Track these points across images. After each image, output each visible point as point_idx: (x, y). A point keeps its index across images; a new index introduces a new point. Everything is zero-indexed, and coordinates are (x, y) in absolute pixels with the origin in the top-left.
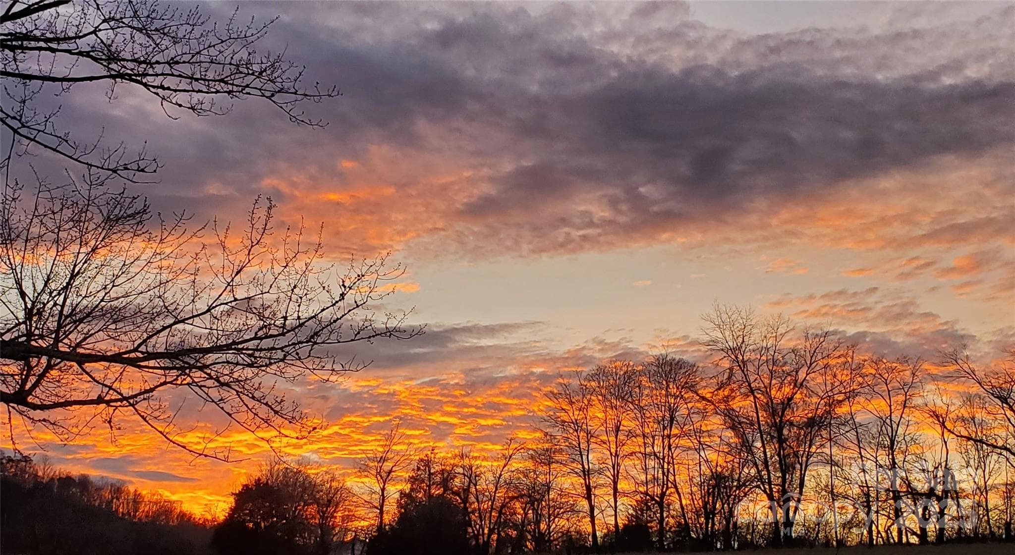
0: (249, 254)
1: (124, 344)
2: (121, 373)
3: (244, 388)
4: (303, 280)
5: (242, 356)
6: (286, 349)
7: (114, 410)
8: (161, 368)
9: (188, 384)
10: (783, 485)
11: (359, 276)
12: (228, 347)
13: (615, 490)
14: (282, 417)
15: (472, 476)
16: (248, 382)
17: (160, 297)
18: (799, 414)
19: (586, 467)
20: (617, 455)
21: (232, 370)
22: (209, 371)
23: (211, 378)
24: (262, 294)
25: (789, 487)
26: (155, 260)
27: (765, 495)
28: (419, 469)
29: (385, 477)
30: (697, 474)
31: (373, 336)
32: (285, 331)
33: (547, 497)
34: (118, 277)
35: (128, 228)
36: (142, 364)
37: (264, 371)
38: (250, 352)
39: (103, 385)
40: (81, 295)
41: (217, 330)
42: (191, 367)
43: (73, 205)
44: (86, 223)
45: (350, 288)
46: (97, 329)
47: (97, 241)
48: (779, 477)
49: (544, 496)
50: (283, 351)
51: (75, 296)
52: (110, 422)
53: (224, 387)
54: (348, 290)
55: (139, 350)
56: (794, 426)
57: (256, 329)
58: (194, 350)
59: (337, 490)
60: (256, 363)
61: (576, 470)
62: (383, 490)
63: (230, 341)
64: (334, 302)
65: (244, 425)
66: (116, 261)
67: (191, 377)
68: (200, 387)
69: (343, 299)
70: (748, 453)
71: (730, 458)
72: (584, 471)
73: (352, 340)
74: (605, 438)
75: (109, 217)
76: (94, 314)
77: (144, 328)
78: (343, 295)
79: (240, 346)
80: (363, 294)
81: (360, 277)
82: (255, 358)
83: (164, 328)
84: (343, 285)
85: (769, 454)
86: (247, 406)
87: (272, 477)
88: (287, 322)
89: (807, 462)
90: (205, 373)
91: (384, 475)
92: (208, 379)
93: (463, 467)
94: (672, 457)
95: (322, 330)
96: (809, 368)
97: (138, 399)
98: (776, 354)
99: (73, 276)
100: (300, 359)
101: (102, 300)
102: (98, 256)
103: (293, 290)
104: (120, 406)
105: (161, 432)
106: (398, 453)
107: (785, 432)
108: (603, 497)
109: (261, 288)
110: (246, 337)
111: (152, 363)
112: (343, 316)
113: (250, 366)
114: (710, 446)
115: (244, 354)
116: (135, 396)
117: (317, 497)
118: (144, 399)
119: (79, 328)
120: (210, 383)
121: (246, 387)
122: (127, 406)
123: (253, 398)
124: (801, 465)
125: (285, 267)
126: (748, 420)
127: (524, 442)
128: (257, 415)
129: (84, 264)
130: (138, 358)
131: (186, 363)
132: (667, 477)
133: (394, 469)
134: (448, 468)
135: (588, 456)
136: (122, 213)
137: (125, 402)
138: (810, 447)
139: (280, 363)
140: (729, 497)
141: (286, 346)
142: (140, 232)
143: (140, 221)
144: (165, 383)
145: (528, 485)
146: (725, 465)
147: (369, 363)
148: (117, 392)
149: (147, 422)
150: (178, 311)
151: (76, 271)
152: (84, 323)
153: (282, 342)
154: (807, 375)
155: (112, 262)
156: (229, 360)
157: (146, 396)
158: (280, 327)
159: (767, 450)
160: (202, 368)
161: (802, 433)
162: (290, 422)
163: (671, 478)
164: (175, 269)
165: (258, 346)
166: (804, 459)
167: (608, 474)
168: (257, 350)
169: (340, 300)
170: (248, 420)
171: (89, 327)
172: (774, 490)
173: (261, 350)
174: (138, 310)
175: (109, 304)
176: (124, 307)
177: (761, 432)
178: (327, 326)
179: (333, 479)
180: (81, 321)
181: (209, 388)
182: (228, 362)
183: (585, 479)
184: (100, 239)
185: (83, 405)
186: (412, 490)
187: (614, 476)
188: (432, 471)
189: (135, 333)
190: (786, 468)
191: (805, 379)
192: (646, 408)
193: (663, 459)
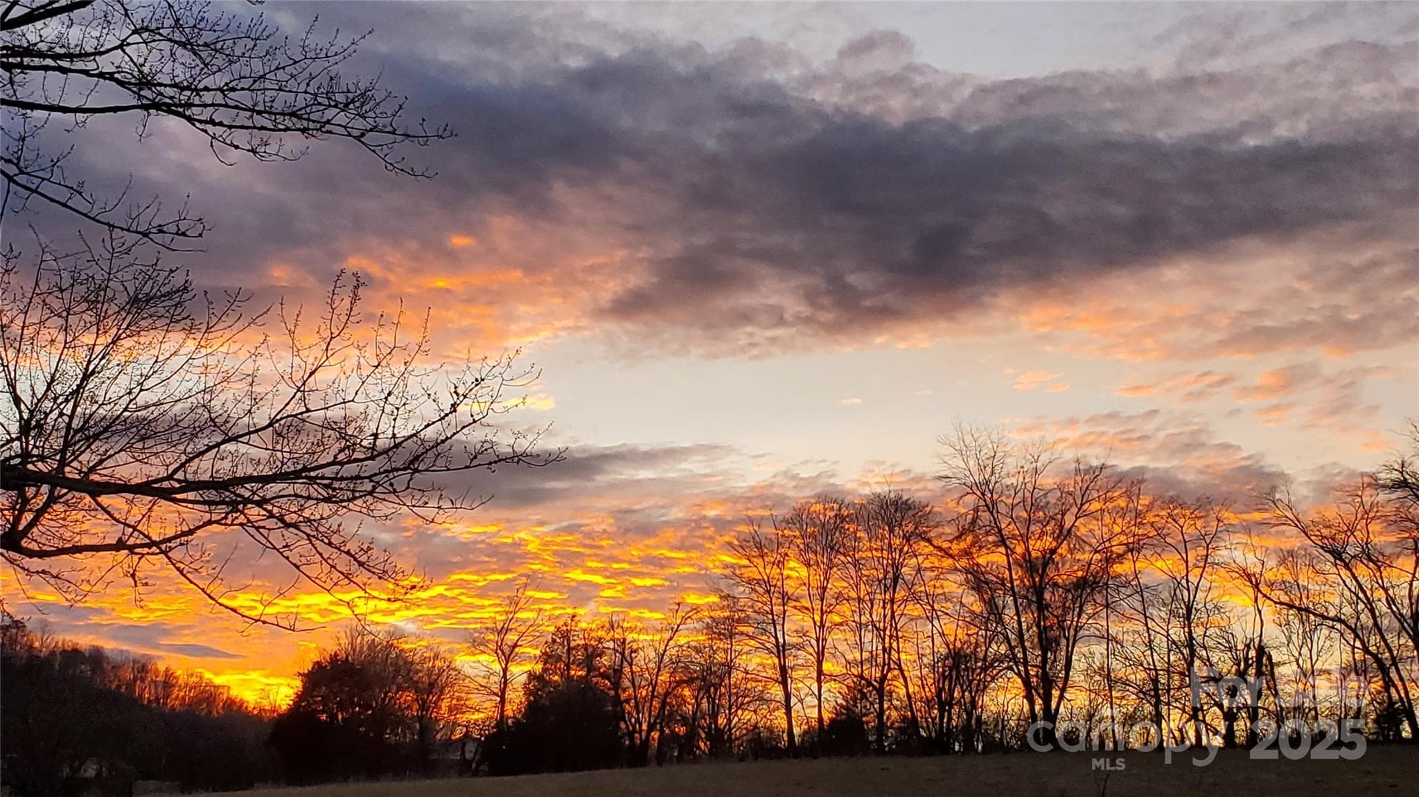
0: (327, 349)
2: (150, 509)
3: (317, 530)
4: (401, 385)
5: (315, 486)
6: (376, 479)
7: (140, 559)
8: (204, 503)
9: (241, 524)
10: (1043, 667)
11: (477, 380)
12: (297, 475)
13: (820, 672)
14: (369, 571)
15: (625, 651)
16: (324, 521)
17: (204, 406)
18: (1066, 573)
19: (781, 640)
20: (822, 626)
21: (302, 506)
22: (270, 508)
23: (271, 515)
24: (344, 403)
25: (1050, 669)
26: (199, 355)
27: (1019, 680)
28: (554, 641)
29: (507, 655)
30: (928, 651)
31: (495, 462)
32: (375, 453)
33: (727, 681)
34: (147, 377)
35: (162, 311)
36: (179, 496)
37: (345, 507)
38: (327, 482)
39: (125, 524)
40: (96, 402)
41: (281, 451)
42: (246, 501)
43: (87, 279)
44: (106, 305)
45: (465, 397)
46: (117, 448)
47: (119, 329)
48: (1037, 656)
49: (723, 681)
50: (371, 481)
51: (88, 403)
52: (133, 576)
53: (291, 529)
54: (461, 398)
55: (175, 477)
56: (1059, 587)
57: (334, 450)
58: (251, 479)
59: (441, 672)
60: (335, 496)
61: (767, 645)
62: (505, 670)
63: (300, 467)
64: (442, 415)
65: (317, 581)
66: (146, 356)
67: (245, 515)
68: (257, 528)
69: (455, 411)
70: (997, 623)
71: (973, 630)
72: (777, 646)
73: (467, 467)
74: (808, 605)
75: (137, 297)
76: (114, 429)
77: (182, 448)
78: (454, 406)
79: (313, 474)
80: (482, 405)
81: (478, 382)
82: (334, 490)
83: (210, 448)
84: (455, 392)
85: (1024, 626)
86: (321, 555)
87: (354, 651)
88: (379, 442)
89: (1075, 636)
90: (265, 509)
91: (507, 651)
92: (268, 518)
93: (613, 640)
94: (896, 628)
95: (426, 452)
96: (1079, 510)
97: (172, 544)
98: (1036, 491)
99: (86, 377)
100: (395, 491)
101: (125, 410)
102: (122, 349)
103: (386, 398)
104: (148, 554)
105: (203, 590)
107: (1047, 596)
108: (803, 683)
109: (343, 394)
110: (322, 461)
111: (191, 495)
112: (455, 434)
113: (327, 500)
114: (947, 614)
115: (318, 484)
116: (169, 540)
117: (415, 679)
118: (181, 544)
119: (93, 447)
120: (271, 523)
121: (321, 529)
122: (157, 554)
123: (330, 544)
124: (1068, 639)
125: (377, 367)
126: (998, 578)
127: (696, 609)
128: (335, 568)
129: (101, 360)
130: (174, 488)
131: (239, 495)
132: (889, 654)
133: (519, 643)
134: (593, 642)
135: (783, 625)
136: (154, 291)
137: (154, 548)
138: (1079, 616)
139: (368, 497)
140: (971, 682)
141: (376, 475)
142: (179, 318)
143: (179, 303)
144: (210, 522)
145: (702, 665)
146: (966, 638)
147: (488, 498)
148: (143, 534)
149: (184, 576)
150: (229, 425)
151: (91, 368)
152: (100, 440)
154: (1077, 519)
155: (140, 358)
156: (298, 492)
157: (183, 539)
158: (369, 448)
159: (1023, 620)
160: (261, 503)
161: (1070, 597)
162: (380, 578)
163: (894, 656)
165: (337, 473)
166: (1072, 632)
167: (811, 650)
168: (336, 479)
169: (451, 412)
170: (322, 575)
171: (107, 446)
172: (1032, 673)
173: (342, 479)
174: (174, 423)
175: (135, 414)
176: (155, 420)
177: (1014, 595)
178: (433, 447)
179: (436, 656)
180: (96, 437)
181: (269, 530)
182: (296, 495)
183: (779, 657)
184: (124, 326)
185: (98, 551)
186: (545, 670)
187: (818, 653)
188: (573, 644)
189: (169, 454)
190: (1047, 644)
191: (1073, 525)
192: (863, 562)
193: (884, 630)
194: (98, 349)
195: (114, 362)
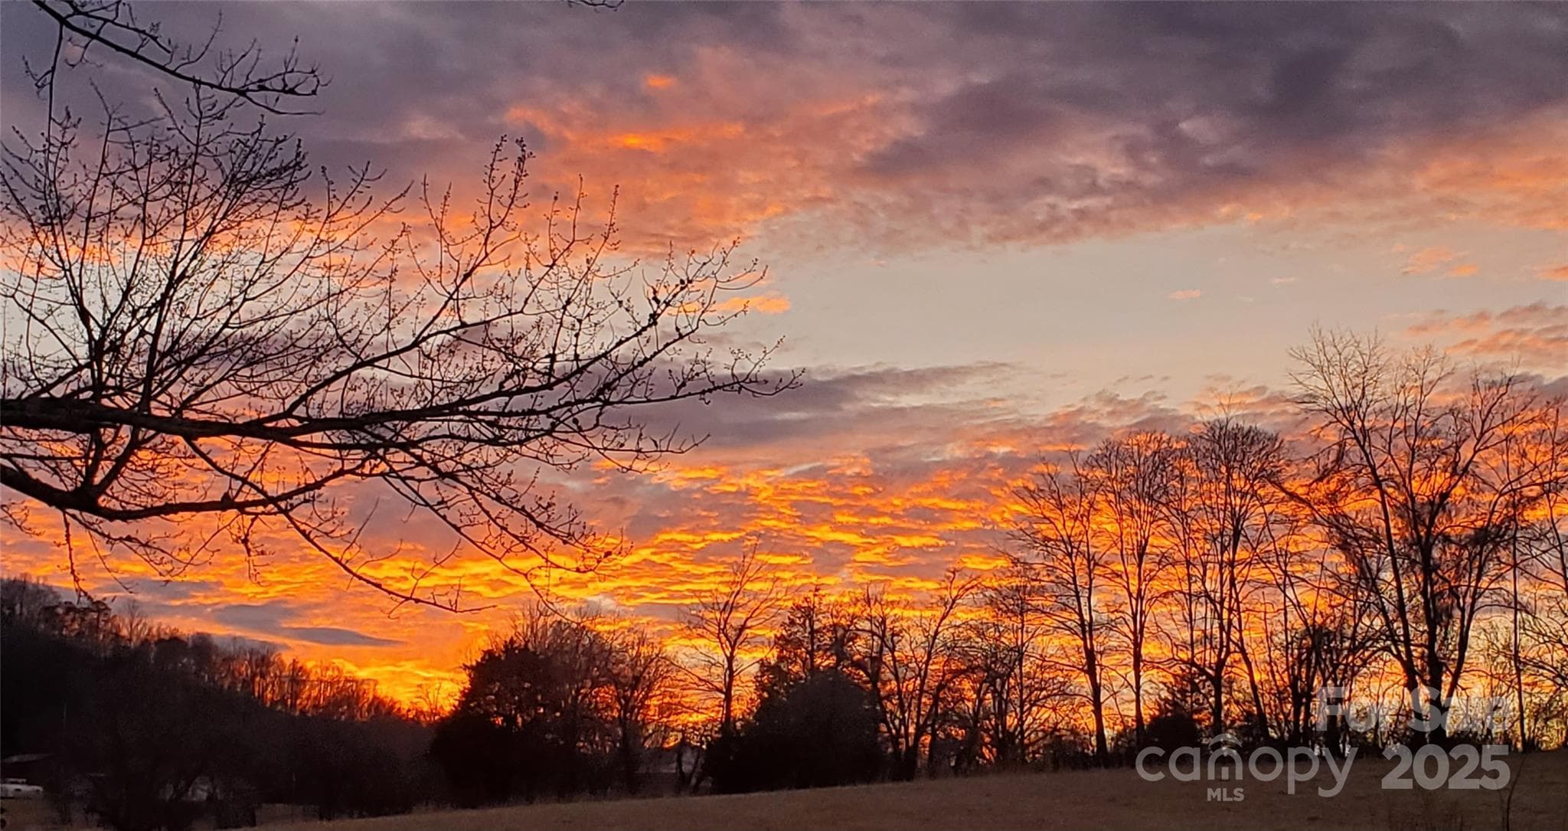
0: (485, 244)
1: (268, 404)
2: (263, 455)
3: (481, 481)
4: (584, 290)
5: (477, 425)
6: (556, 413)
7: (253, 520)
8: (333, 446)
9: (382, 474)
10: (1431, 647)
11: (682, 282)
12: (452, 409)
13: (1137, 657)
14: (552, 534)
15: (886, 635)
16: (489, 470)
17: (329, 319)
18: (1460, 522)
19: (1087, 617)
20: (1140, 597)
21: (460, 449)
22: (418, 452)
23: (421, 462)
24: (510, 314)
25: (1440, 649)
26: (319, 253)
27: (1398, 664)
28: (792, 623)
29: (734, 639)
30: (1280, 628)
31: (710, 391)
32: (553, 380)
33: (1017, 671)
34: (252, 283)
35: (269, 195)
36: (300, 438)
37: (516, 452)
38: (492, 418)
39: (232, 476)
40: (188, 316)
41: (431, 379)
42: (388, 444)
43: (169, 154)
44: (194, 188)
45: (668, 304)
46: (217, 376)
47: (214, 219)
48: (1423, 632)
49: (1012, 670)
50: (549, 416)
51: (177, 317)
52: (245, 541)
53: (447, 480)
54: (663, 306)
55: (294, 413)
56: (1452, 542)
57: (500, 377)
58: (392, 415)
59: (649, 660)
60: (502, 437)
61: (1069, 623)
62: (730, 659)
63: (455, 399)
64: (639, 328)
65: (484, 546)
66: (250, 254)
67: (387, 463)
68: (404, 479)
69: (655, 323)
70: (1370, 591)
71: (1339, 599)
72: (1082, 625)
73: (673, 398)
74: (1120, 568)
75: (234, 176)
76: (212, 351)
77: (301, 375)
78: (654, 317)
79: (473, 408)
80: (691, 315)
81: (684, 284)
82: (501, 428)
83: (338, 376)
84: (655, 299)
85: (1406, 593)
86: (487, 513)
87: (535, 636)
88: (556, 365)
89: (1472, 605)
90: (413, 455)
91: (732, 634)
92: (417, 465)
93: (870, 619)
94: (1237, 600)
95: (619, 379)
96: (1479, 440)
97: (295, 500)
98: (1422, 417)
99: (173, 283)
100: (580, 430)
101: (226, 325)
102: (217, 246)
103: (564, 308)
104: (263, 513)
105: (336, 559)
106: (756, 595)
107: (1436, 554)
108: (1116, 669)
109: (508, 303)
110: (485, 391)
111: (318, 437)
112: (655, 354)
113: (493, 442)
114: (1303, 580)
115: (479, 421)
116: (290, 495)
117: (615, 671)
118: (306, 501)
119: (186, 375)
120: (421, 472)
121: (486, 480)
122: (275, 514)
123: (498, 499)
124: (1463, 610)
125: (551, 267)
126: (1370, 532)
127: (978, 575)
128: (506, 529)
129: (191, 260)
130: (292, 427)
131: (378, 437)
132: (1228, 634)
133: (749, 624)
134: (843, 621)
135: (1089, 599)
136: (256, 169)
137: (271, 506)
138: (1478, 579)
139: (546, 438)
140: (1335, 667)
141: (555, 408)
142: (289, 204)
143: (291, 183)
144: (342, 472)
145: (985, 650)
146: (1329, 611)
147: (703, 437)
148: (256, 488)
149: (311, 541)
150: (361, 345)
151: (179, 272)
152: (195, 366)
153: (548, 399)
154: (1475, 452)
155: (242, 256)
156: (455, 432)
157: (308, 495)
158: (544, 374)
159: (1403, 586)
160: (407, 446)
161: (1466, 554)
162: (565, 542)
163: (1235, 636)
164: (354, 270)
165: (505, 407)
166: (1469, 600)
167: (1126, 630)
168: (502, 414)
169: (650, 325)
170: (490, 539)
171: (204, 373)
172: (1414, 654)
173: (511, 414)
174: (289, 343)
175: (239, 332)
176: (266, 338)
177: (1392, 553)
178: (628, 371)
179: (642, 642)
180: (190, 361)
181: (419, 481)
182: (452, 436)
183: (1084, 639)
184: (220, 215)
185: (198, 510)
186: (781, 659)
187: (1134, 633)
188: (816, 627)
189: (285, 384)
190: (1435, 617)
191: (1471, 461)
192: (1192, 514)
193: (1222, 603)
194: (187, 246)
195: (208, 264)
